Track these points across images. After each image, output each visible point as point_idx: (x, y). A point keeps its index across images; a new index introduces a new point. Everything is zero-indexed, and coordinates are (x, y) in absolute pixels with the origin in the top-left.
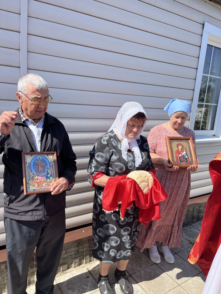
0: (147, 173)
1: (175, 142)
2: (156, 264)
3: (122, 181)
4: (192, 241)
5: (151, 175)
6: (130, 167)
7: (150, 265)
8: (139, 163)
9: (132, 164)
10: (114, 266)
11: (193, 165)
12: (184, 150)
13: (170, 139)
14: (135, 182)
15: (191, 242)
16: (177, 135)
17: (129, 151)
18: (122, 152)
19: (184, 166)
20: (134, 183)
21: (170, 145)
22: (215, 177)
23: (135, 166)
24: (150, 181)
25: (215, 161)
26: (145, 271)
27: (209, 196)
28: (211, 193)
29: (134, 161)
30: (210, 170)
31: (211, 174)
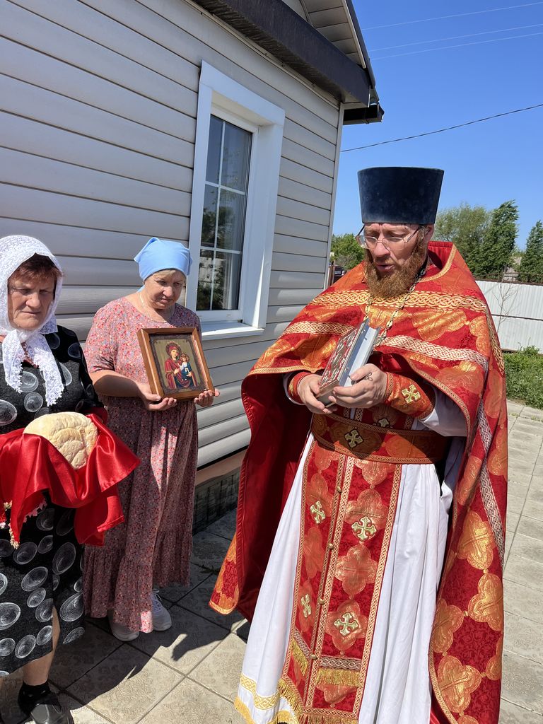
0: (81, 416)
1: (161, 341)
2: (127, 643)
3: (9, 446)
4: (208, 566)
5: (90, 420)
6: (32, 406)
7: (114, 649)
8: (56, 393)
9: (35, 399)
10: (17, 680)
11: (205, 392)
12: (184, 359)
13: (150, 335)
14: (45, 443)
15: (205, 568)
16: (162, 323)
17: (26, 365)
18: (6, 370)
19: (187, 395)
20: (43, 445)
21: (152, 349)
22: (253, 410)
23: (45, 403)
24: (87, 437)
25: (253, 376)
26: (100, 670)
27: (243, 454)
28: (247, 446)
29: (41, 391)
30: (243, 397)
31: (246, 406)
